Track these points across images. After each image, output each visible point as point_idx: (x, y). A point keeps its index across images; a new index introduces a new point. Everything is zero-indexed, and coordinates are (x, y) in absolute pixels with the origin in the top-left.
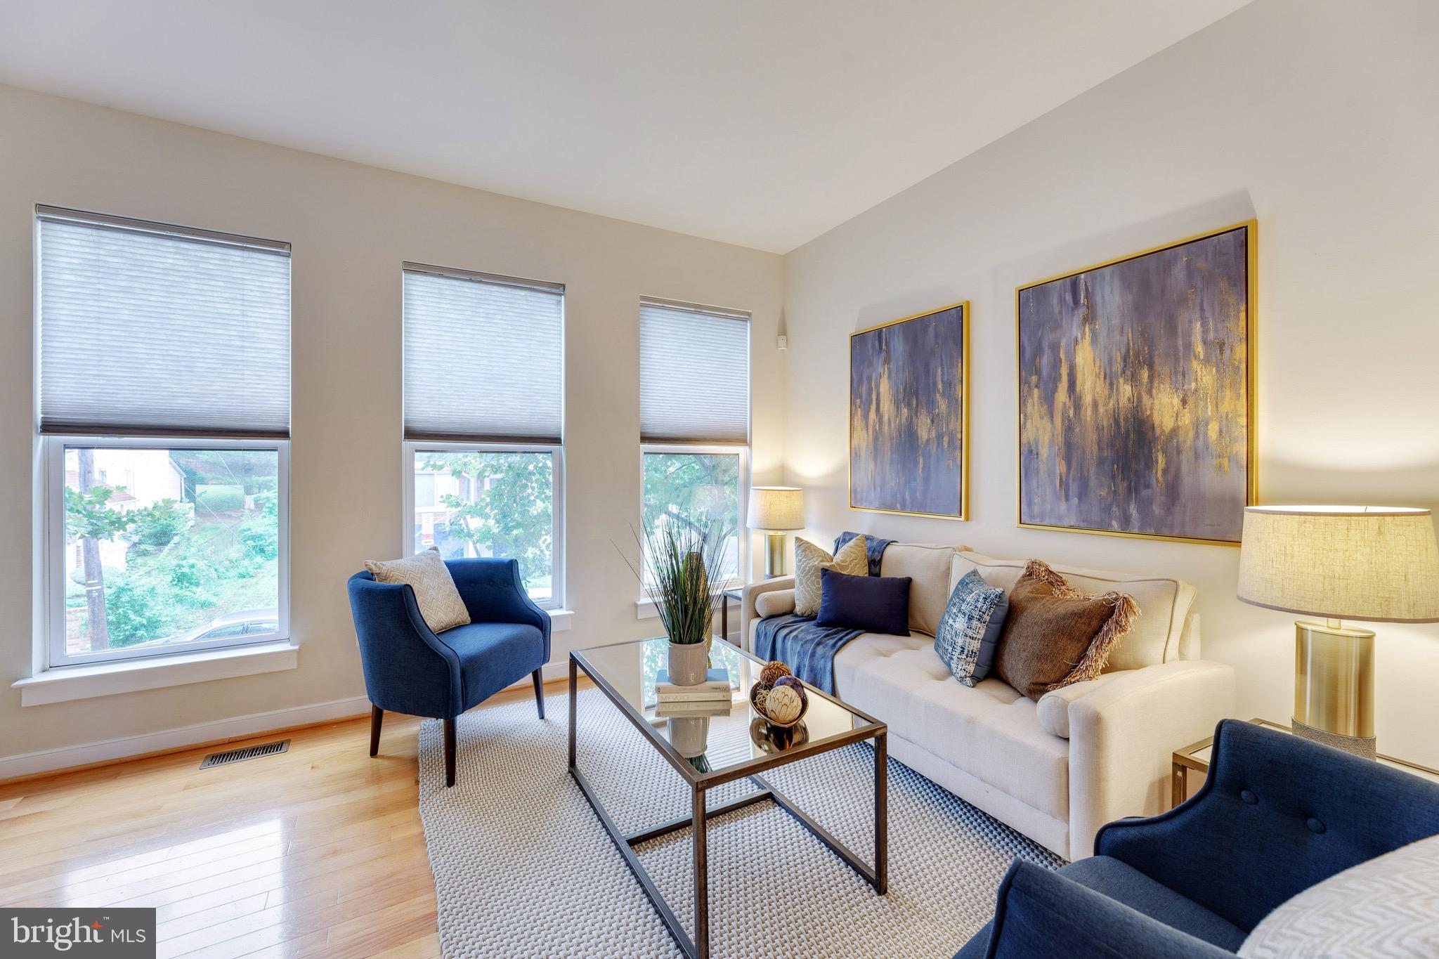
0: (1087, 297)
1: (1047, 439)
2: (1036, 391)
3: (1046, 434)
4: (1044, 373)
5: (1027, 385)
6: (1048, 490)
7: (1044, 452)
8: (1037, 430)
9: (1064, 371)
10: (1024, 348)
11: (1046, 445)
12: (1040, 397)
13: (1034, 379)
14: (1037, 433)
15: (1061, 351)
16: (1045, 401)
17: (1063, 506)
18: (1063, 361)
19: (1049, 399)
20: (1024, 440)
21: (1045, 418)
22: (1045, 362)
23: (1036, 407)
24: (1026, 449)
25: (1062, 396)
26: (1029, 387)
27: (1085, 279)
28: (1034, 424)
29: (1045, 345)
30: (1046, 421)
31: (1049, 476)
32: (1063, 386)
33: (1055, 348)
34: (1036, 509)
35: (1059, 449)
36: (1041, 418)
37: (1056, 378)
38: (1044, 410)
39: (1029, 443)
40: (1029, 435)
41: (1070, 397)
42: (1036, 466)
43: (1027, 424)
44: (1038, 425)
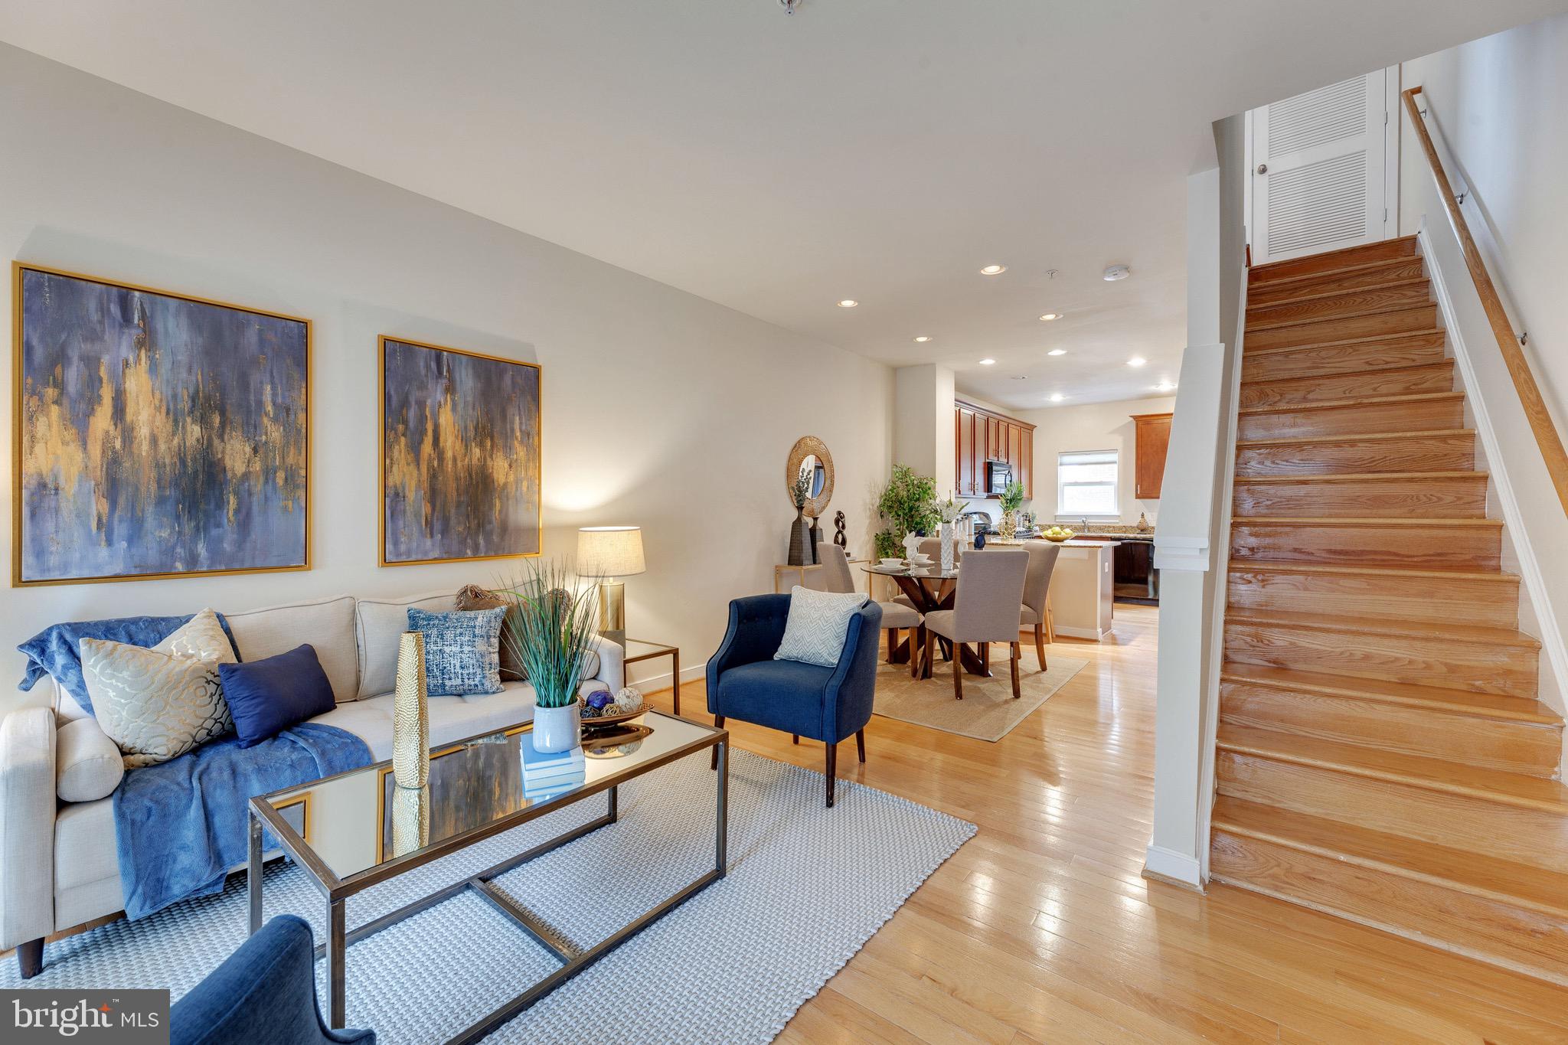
0: (448, 371)
1: (413, 483)
2: (403, 439)
3: (410, 479)
4: (411, 425)
5: (393, 432)
6: (414, 529)
7: (411, 495)
8: (404, 475)
9: (430, 427)
10: (390, 397)
11: (413, 489)
12: (406, 445)
13: (401, 427)
14: (404, 477)
15: (427, 409)
16: (412, 449)
17: (429, 542)
18: (429, 418)
19: (415, 448)
20: (390, 482)
21: (412, 465)
22: (412, 414)
23: (403, 454)
24: (392, 492)
25: (427, 448)
26: (396, 434)
27: (447, 356)
28: (401, 469)
29: (412, 400)
30: (412, 467)
31: (415, 516)
32: (429, 439)
33: (421, 404)
34: (403, 548)
35: (425, 493)
36: (408, 464)
37: (423, 432)
38: (410, 458)
39: (395, 487)
40: (394, 478)
41: (434, 449)
42: (402, 507)
43: (394, 468)
44: (405, 470)
